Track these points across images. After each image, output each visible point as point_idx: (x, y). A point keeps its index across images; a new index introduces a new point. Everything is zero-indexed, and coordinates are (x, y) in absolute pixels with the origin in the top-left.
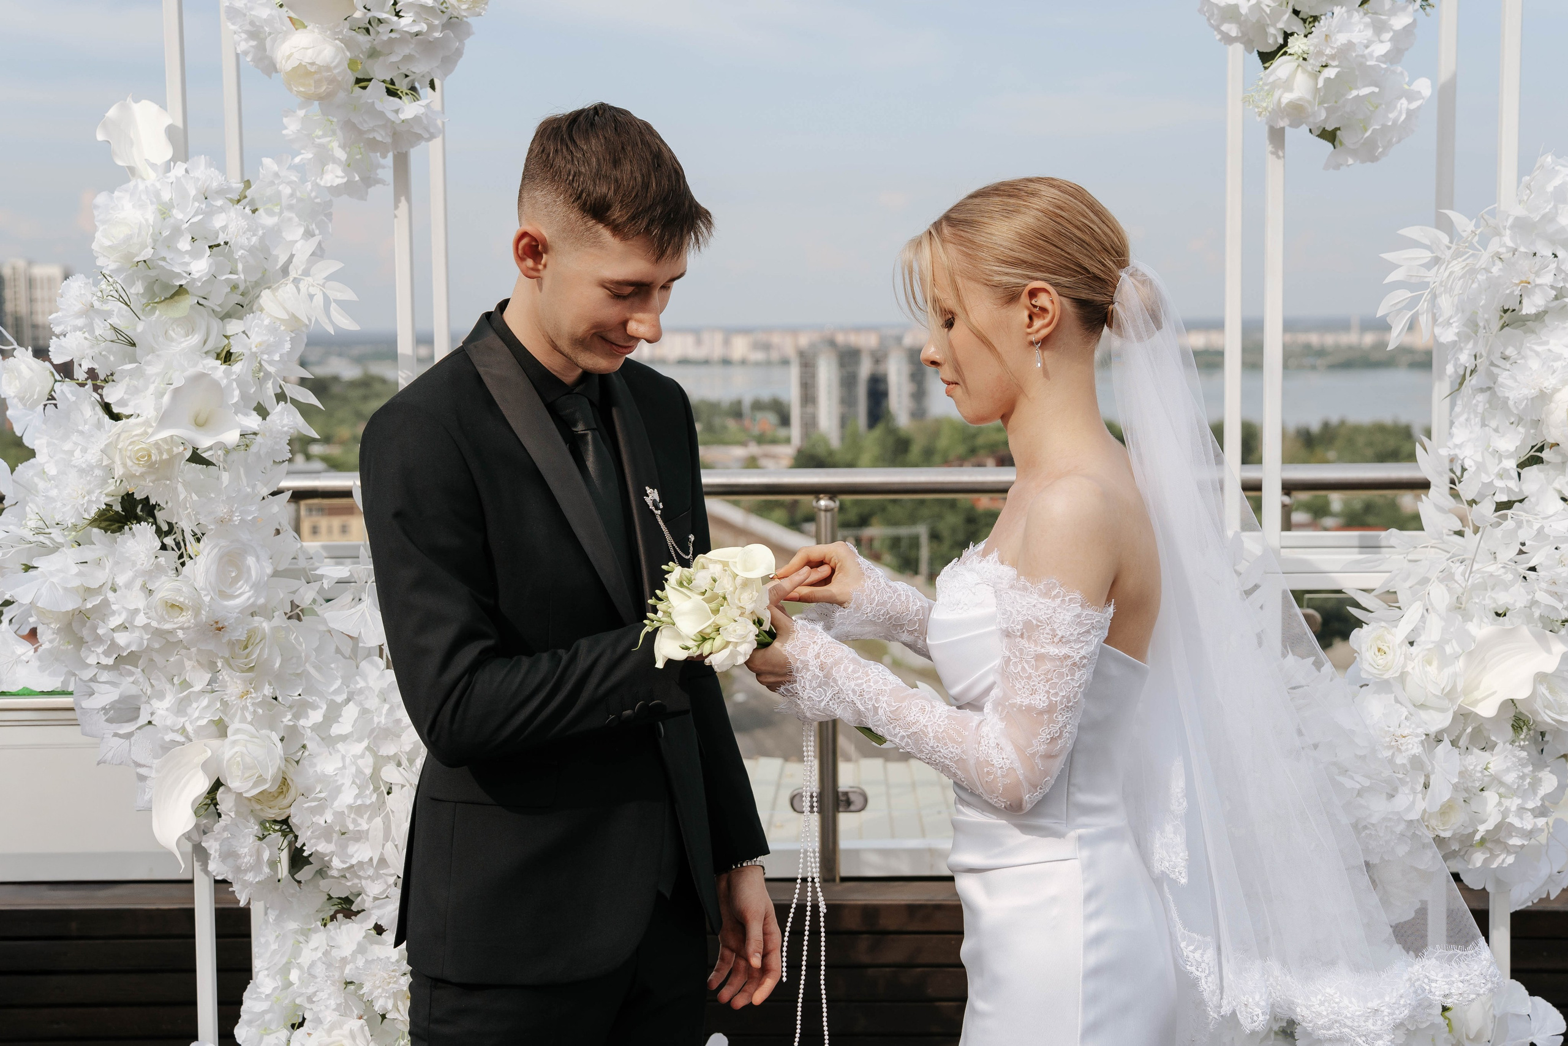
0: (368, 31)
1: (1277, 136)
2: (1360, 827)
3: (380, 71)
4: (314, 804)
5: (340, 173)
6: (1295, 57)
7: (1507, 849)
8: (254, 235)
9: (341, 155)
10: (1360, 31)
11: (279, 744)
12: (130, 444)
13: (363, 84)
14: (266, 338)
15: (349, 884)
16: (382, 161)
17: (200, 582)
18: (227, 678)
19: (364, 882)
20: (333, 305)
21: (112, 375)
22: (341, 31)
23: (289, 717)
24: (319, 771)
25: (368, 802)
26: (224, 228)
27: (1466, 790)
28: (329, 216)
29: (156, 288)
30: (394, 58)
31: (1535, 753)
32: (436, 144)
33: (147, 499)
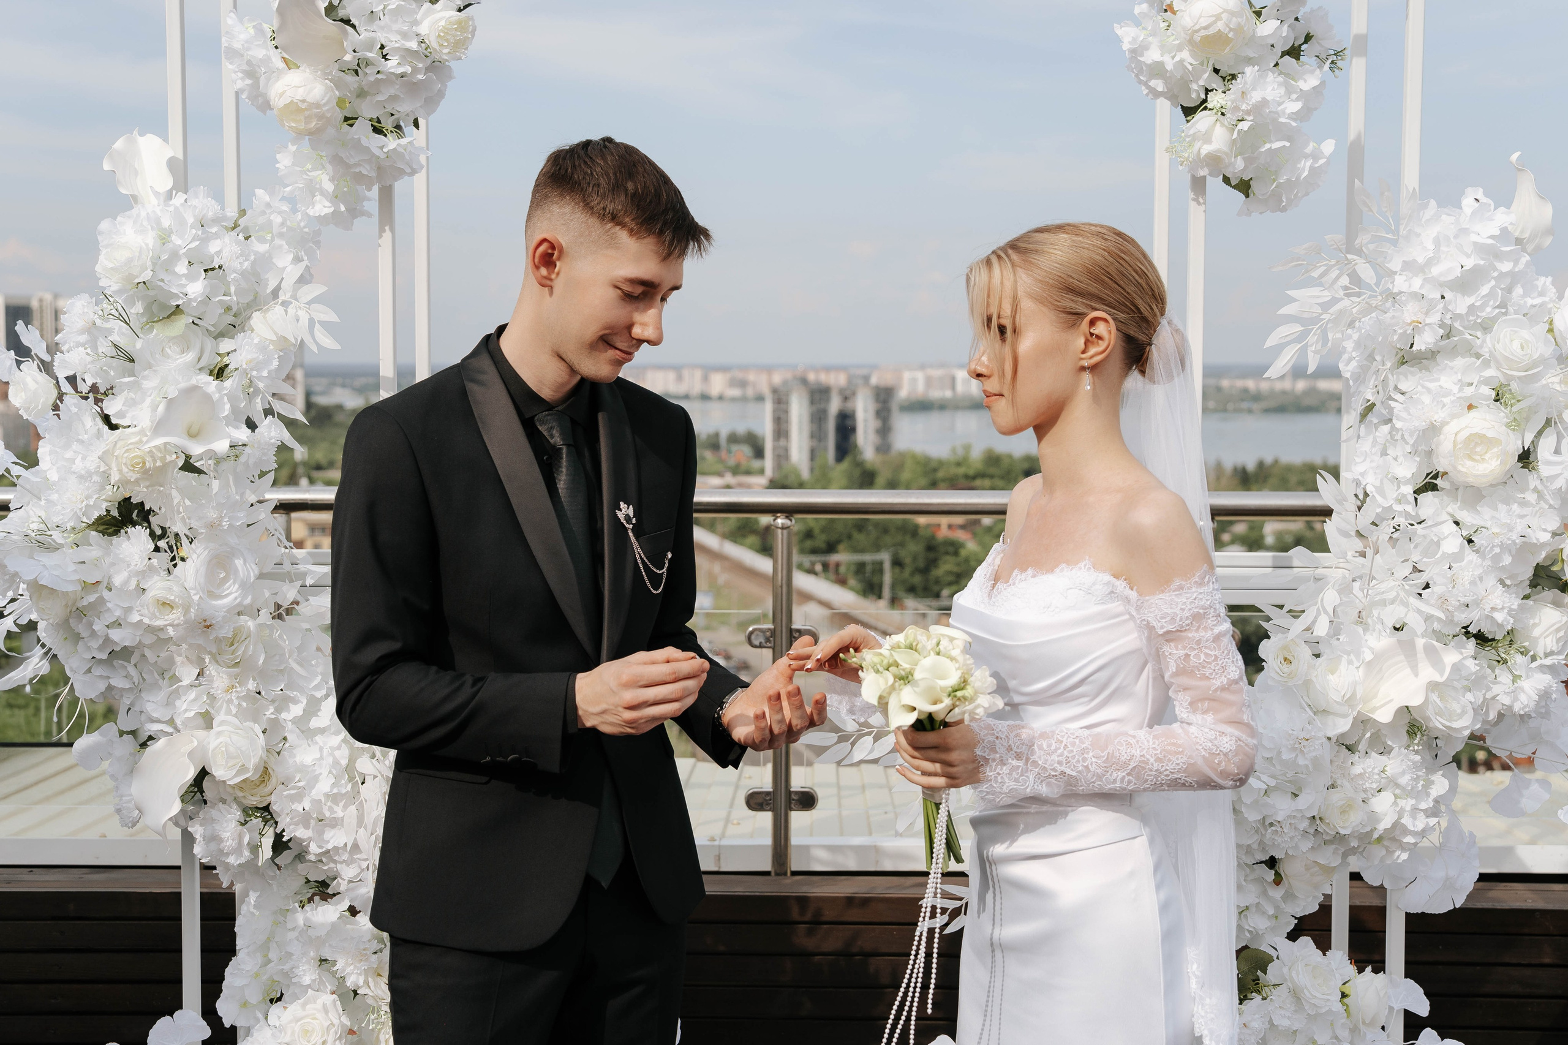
0: (357, 72)
1: (1199, 185)
2: (1267, 823)
3: (368, 110)
4: (293, 792)
5: (327, 204)
6: (1215, 111)
7: (1403, 847)
8: (246, 260)
9: (329, 187)
10: (1273, 89)
11: (261, 735)
12: (126, 451)
13: (350, 122)
14: (255, 356)
15: (325, 868)
16: (368, 194)
17: (190, 583)
18: (214, 673)
19: (339, 866)
20: (317, 325)
21: (112, 388)
22: (331, 72)
23: (272, 710)
24: (298, 762)
25: (344, 791)
26: (219, 253)
27: (1365, 791)
28: (318, 243)
29: (155, 308)
30: (380, 98)
31: (1428, 757)
32: (420, 179)
33: (142, 504)
